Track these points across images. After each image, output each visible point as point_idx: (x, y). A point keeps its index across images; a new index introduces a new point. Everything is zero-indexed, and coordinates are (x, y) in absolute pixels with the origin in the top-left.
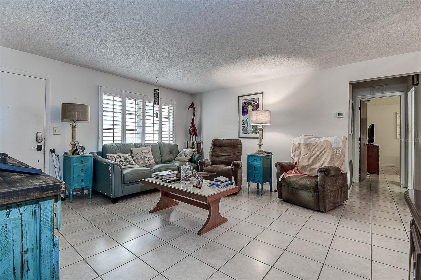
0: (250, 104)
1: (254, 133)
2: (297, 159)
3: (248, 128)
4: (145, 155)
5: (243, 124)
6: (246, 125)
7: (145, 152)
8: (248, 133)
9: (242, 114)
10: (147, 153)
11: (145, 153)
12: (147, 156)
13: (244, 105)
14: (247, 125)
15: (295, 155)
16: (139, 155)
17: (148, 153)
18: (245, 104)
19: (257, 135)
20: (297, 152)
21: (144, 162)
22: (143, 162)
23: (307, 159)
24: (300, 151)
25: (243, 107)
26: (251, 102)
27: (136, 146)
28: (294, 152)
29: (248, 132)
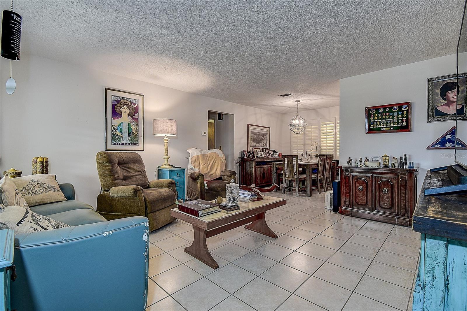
0: (125, 104)
1: (131, 144)
2: (198, 169)
3: (122, 137)
5: (113, 131)
6: (118, 133)
8: (123, 144)
9: (112, 116)
13: (115, 103)
14: (121, 132)
15: (195, 166)
18: (118, 103)
19: (135, 146)
20: (197, 163)
23: (206, 168)
24: (199, 162)
25: (114, 106)
26: (126, 102)
28: (194, 163)
29: (122, 142)
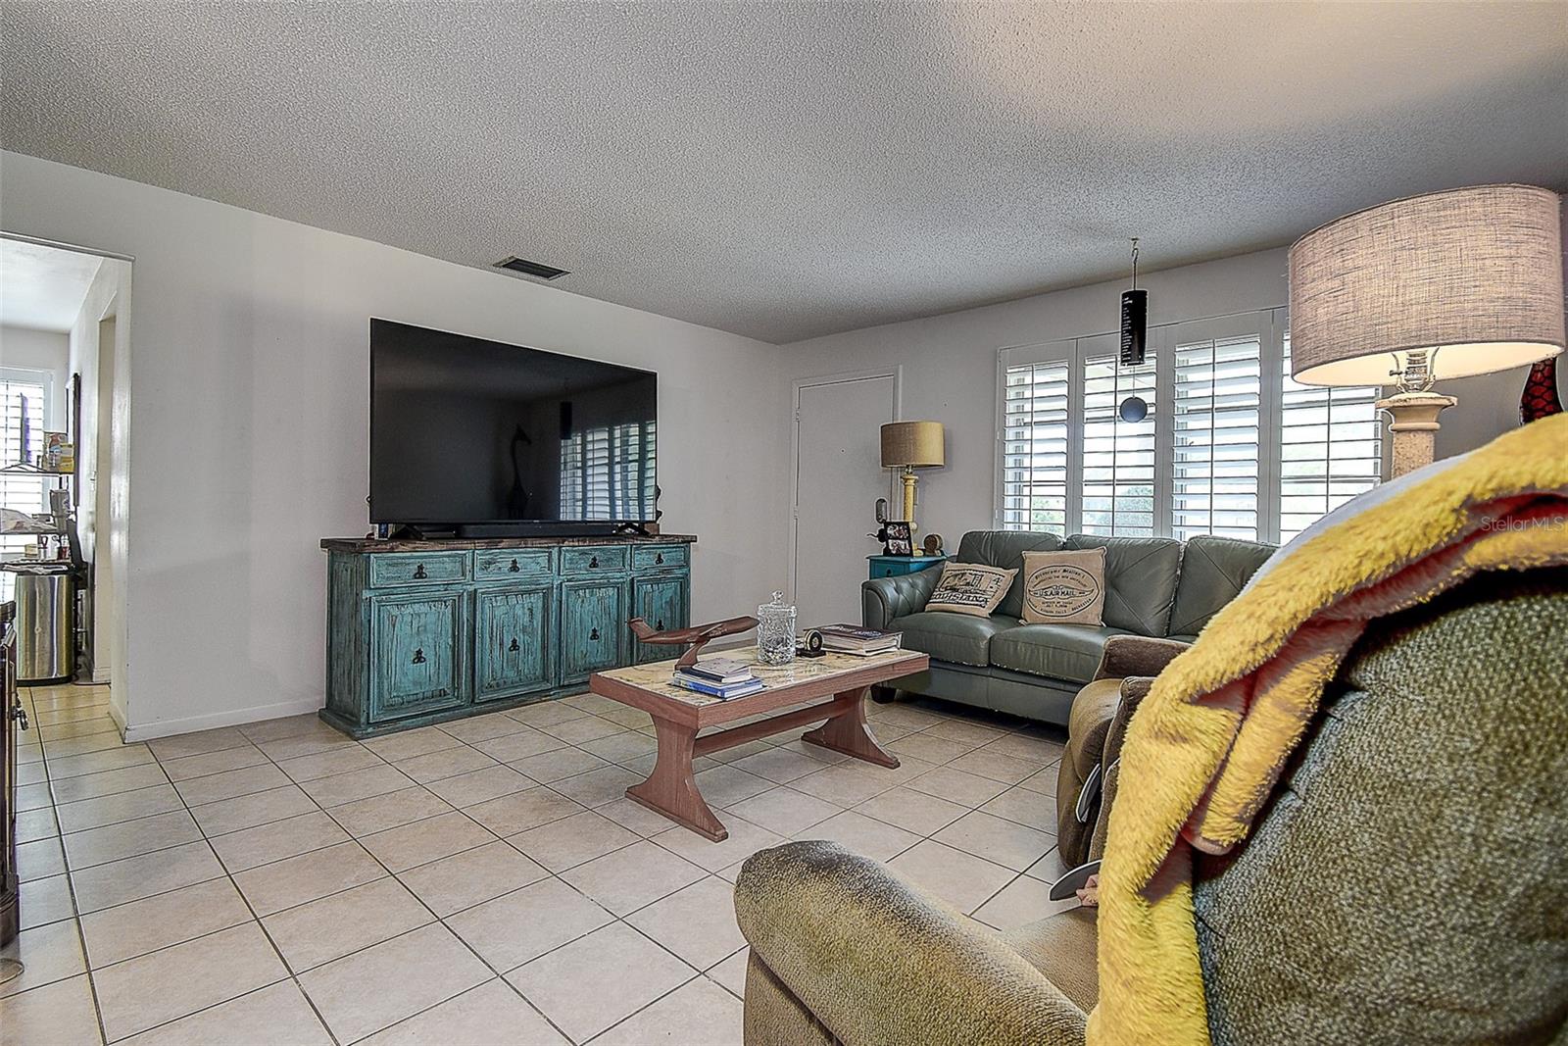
4: (1059, 582)
7: (1065, 571)
10: (1070, 575)
11: (1065, 574)
12: (1067, 587)
16: (1039, 580)
17: (1075, 576)
21: (1047, 609)
22: (1044, 607)
27: (1045, 542)
